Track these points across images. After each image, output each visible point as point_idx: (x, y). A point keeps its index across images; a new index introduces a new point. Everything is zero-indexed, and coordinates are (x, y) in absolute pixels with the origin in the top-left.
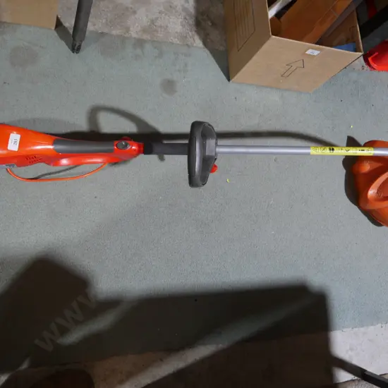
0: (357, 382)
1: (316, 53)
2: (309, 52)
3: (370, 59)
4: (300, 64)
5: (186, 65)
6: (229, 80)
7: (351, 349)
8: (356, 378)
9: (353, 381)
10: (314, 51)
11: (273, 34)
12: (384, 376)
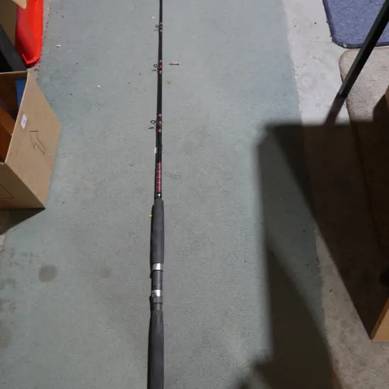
0: (349, 103)
1: (25, 118)
2: (23, 125)
3: (28, 63)
4: (34, 135)
5: (25, 255)
6: (44, 209)
7: (318, 105)
8: (345, 103)
9: (348, 106)
10: (23, 120)
11: (4, 161)
12: (344, 78)
